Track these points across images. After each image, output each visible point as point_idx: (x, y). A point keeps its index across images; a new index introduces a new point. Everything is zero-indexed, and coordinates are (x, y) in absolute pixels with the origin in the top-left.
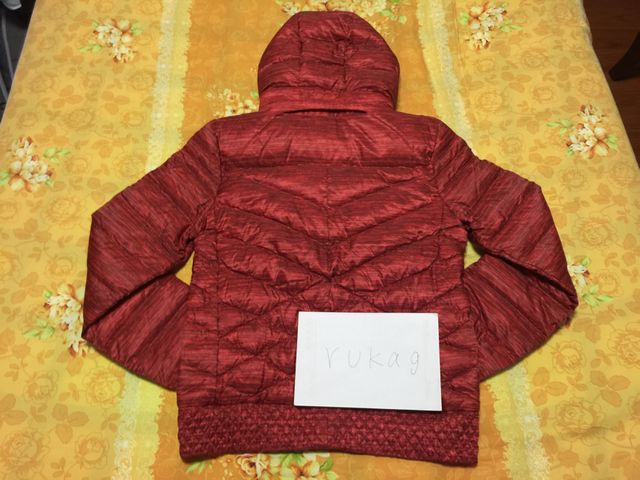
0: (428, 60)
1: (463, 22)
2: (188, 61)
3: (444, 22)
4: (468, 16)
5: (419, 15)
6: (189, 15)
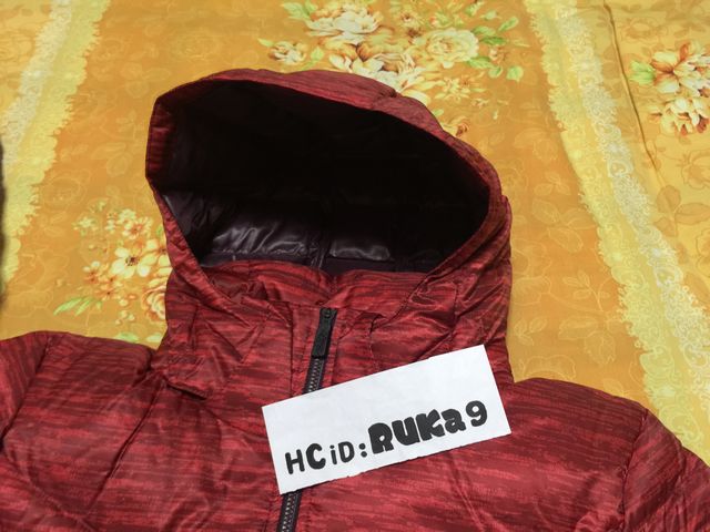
0: (575, 155)
1: (642, 80)
3: (600, 79)
4: (650, 68)
5: (548, 65)
6: (84, 62)
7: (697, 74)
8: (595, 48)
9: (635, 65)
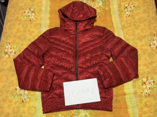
2: (50, 20)
4: (124, 7)
5: (111, 7)
6: (49, 7)
7: (130, 8)
8: (118, 4)
9: (122, 6)
